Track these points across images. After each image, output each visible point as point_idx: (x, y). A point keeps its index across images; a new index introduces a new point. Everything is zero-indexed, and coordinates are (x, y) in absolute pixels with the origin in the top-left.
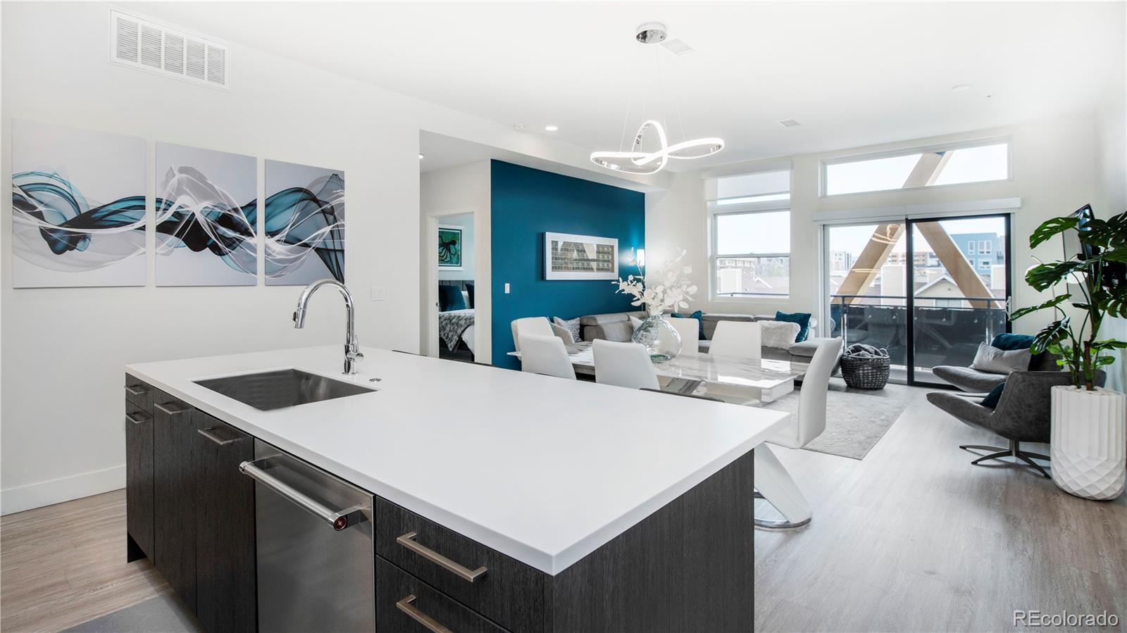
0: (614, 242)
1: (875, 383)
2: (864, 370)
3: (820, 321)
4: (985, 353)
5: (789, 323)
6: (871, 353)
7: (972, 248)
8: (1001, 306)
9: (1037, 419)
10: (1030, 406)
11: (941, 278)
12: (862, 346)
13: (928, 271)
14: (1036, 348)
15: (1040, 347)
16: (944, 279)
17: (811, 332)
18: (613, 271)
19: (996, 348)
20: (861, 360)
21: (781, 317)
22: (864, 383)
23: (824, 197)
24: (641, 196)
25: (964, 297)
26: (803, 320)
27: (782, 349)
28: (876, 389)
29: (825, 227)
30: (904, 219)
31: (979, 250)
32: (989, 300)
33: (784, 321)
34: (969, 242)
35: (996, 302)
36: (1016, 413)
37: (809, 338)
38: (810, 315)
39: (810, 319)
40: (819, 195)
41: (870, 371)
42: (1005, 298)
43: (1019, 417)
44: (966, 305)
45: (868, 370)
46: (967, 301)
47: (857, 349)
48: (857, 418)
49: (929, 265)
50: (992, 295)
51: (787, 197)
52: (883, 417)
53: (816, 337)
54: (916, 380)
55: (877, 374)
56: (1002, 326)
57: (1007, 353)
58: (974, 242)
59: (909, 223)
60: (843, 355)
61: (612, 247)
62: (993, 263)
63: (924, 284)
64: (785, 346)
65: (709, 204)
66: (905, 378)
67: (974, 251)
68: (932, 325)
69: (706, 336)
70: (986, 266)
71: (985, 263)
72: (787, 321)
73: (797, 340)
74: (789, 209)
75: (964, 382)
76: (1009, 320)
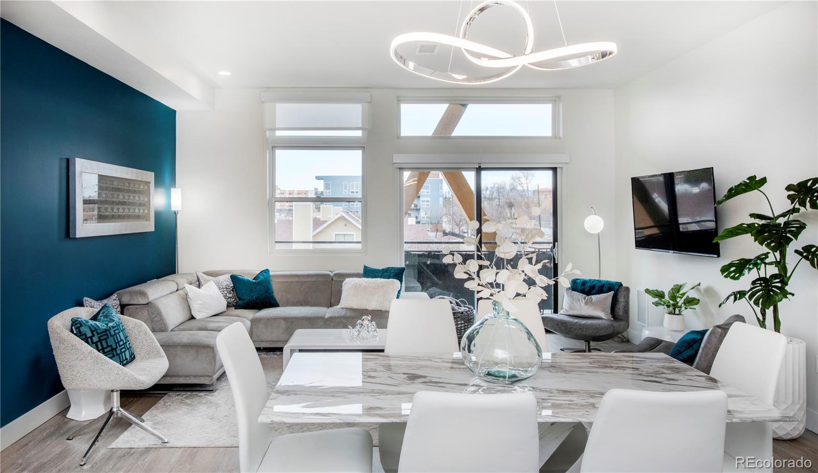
0: (150, 176)
5: (388, 280)
23: (400, 138)
24: (172, 112)
26: (399, 276)
30: (477, 166)
33: (375, 278)
38: (403, 269)
40: (397, 134)
41: (463, 325)
42: (552, 241)
57: (594, 298)
65: (267, 134)
74: (362, 148)
75: (572, 329)
76: (556, 262)
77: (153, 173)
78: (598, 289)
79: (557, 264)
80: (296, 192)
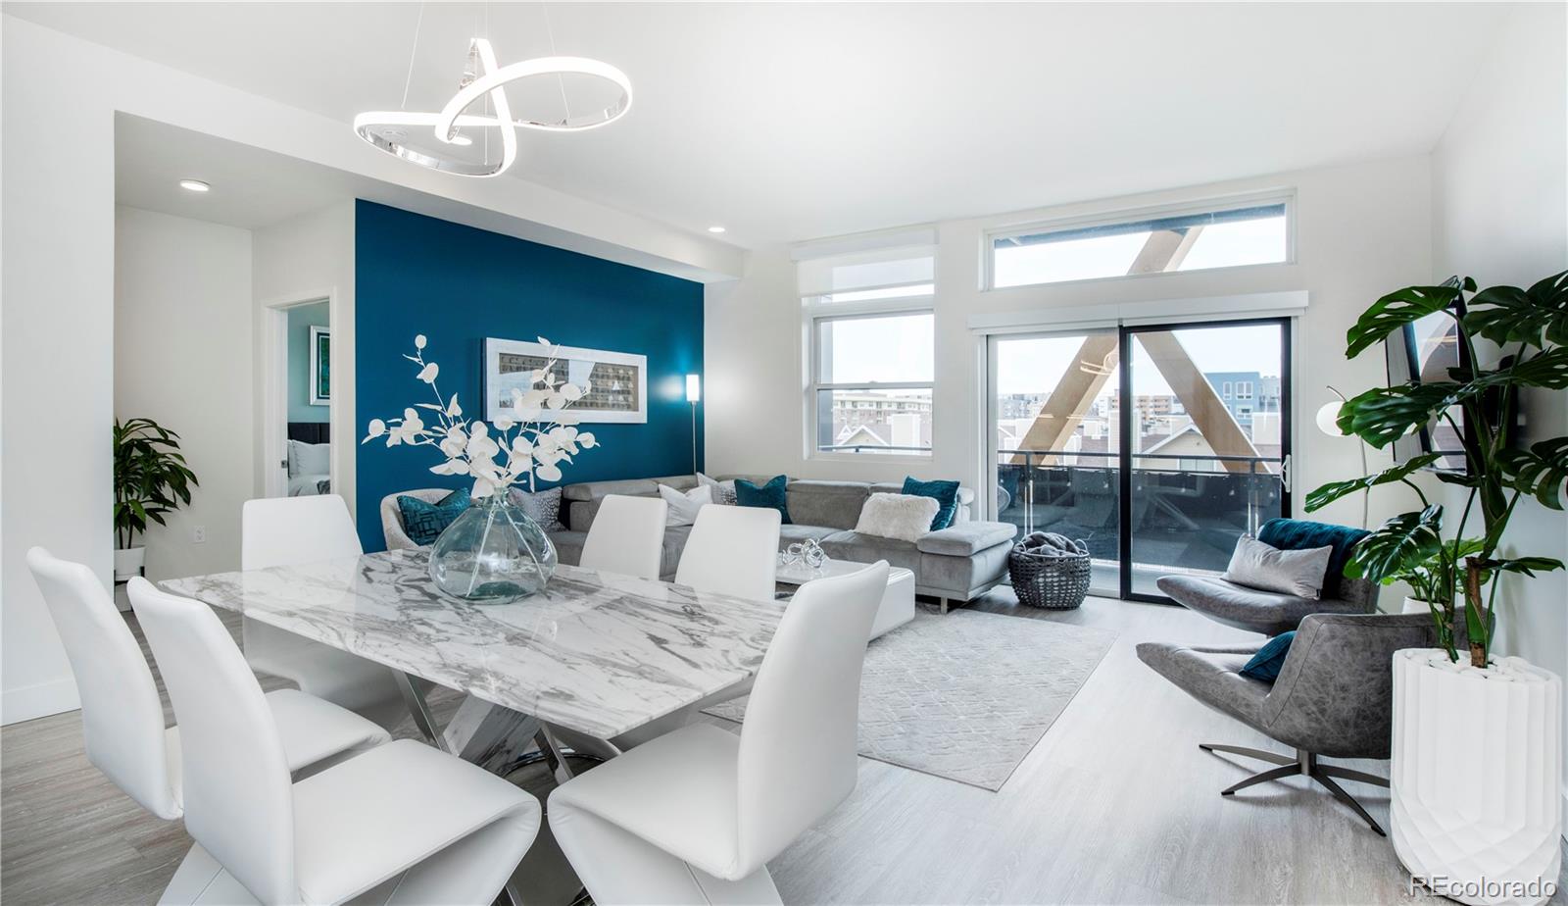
0: (640, 361)
1: (1065, 599)
2: (1045, 577)
3: (978, 495)
4: (1249, 556)
5: (921, 498)
6: (1059, 548)
7: (1227, 391)
8: (1273, 469)
9: (1358, 716)
10: (1344, 688)
11: (1188, 428)
12: (1046, 535)
13: (1170, 418)
14: (1365, 574)
15: (1375, 570)
16: (1191, 430)
17: (962, 513)
18: (637, 409)
19: (1267, 546)
20: (1041, 560)
21: (912, 487)
22: (1046, 599)
23: (988, 290)
24: (697, 289)
25: (1214, 455)
26: (947, 494)
27: (907, 542)
28: (1066, 609)
29: (990, 340)
30: (1116, 325)
31: (1237, 394)
32: (1255, 462)
33: (913, 494)
34: (1224, 384)
35: (1264, 463)
36: (1315, 704)
37: (957, 522)
38: (958, 484)
39: (959, 490)
40: (980, 286)
41: (1056, 579)
42: (1280, 457)
43: (1323, 712)
44: (1218, 467)
45: (1052, 577)
46: (1219, 461)
47: (1036, 542)
48: (1016, 674)
49: (1173, 412)
50: (1257, 452)
51: (929, 290)
52: (1065, 672)
53: (971, 519)
54: (1136, 589)
55: (1067, 585)
56: (1273, 501)
57: (1286, 554)
58: (1230, 383)
59: (1125, 332)
60: (1013, 552)
61: (635, 368)
62: (1254, 411)
63: (1165, 437)
64: (913, 536)
65: (805, 302)
66: (1115, 587)
67: (1230, 395)
68: (1167, 496)
69: (792, 518)
70: (1245, 414)
71: (1244, 411)
72: (920, 495)
73: (934, 527)
74: (931, 310)
75: (1211, 606)
76: (1288, 491)
77: (645, 357)
78: (1310, 540)
79: (1290, 494)
80: (1151, 399)
